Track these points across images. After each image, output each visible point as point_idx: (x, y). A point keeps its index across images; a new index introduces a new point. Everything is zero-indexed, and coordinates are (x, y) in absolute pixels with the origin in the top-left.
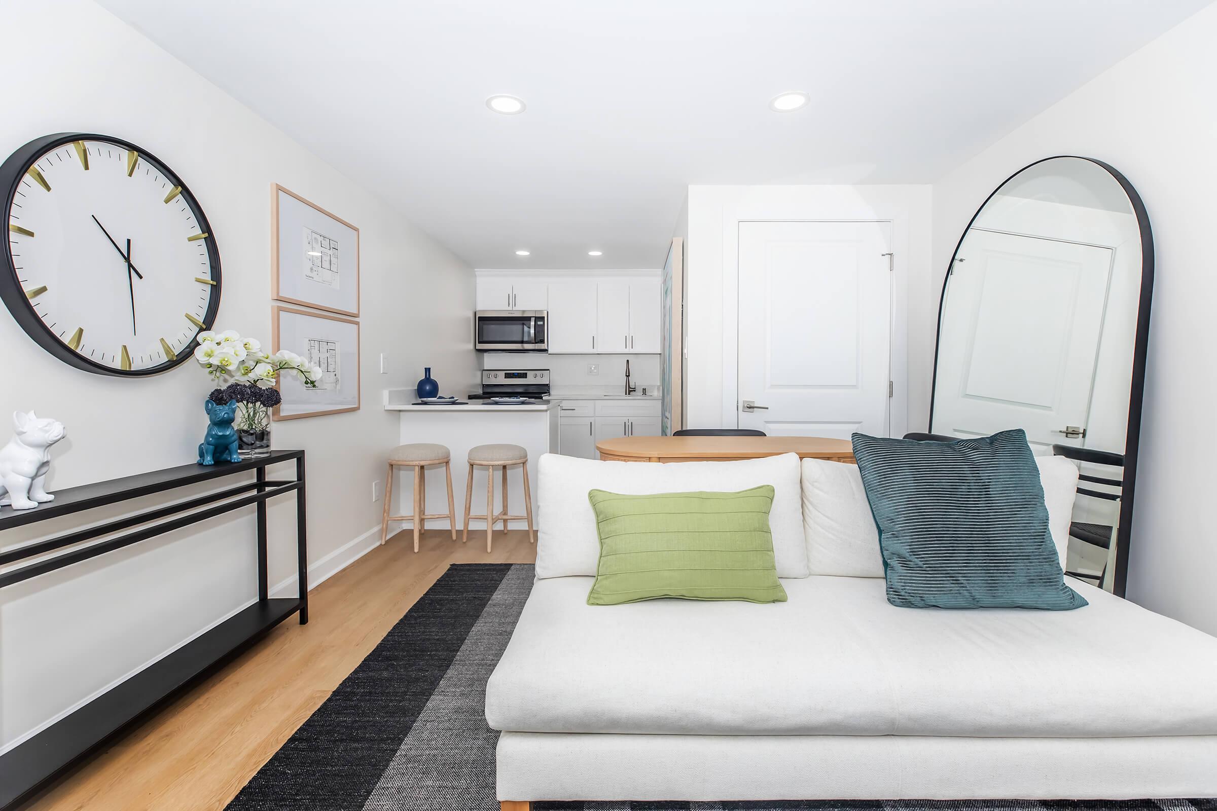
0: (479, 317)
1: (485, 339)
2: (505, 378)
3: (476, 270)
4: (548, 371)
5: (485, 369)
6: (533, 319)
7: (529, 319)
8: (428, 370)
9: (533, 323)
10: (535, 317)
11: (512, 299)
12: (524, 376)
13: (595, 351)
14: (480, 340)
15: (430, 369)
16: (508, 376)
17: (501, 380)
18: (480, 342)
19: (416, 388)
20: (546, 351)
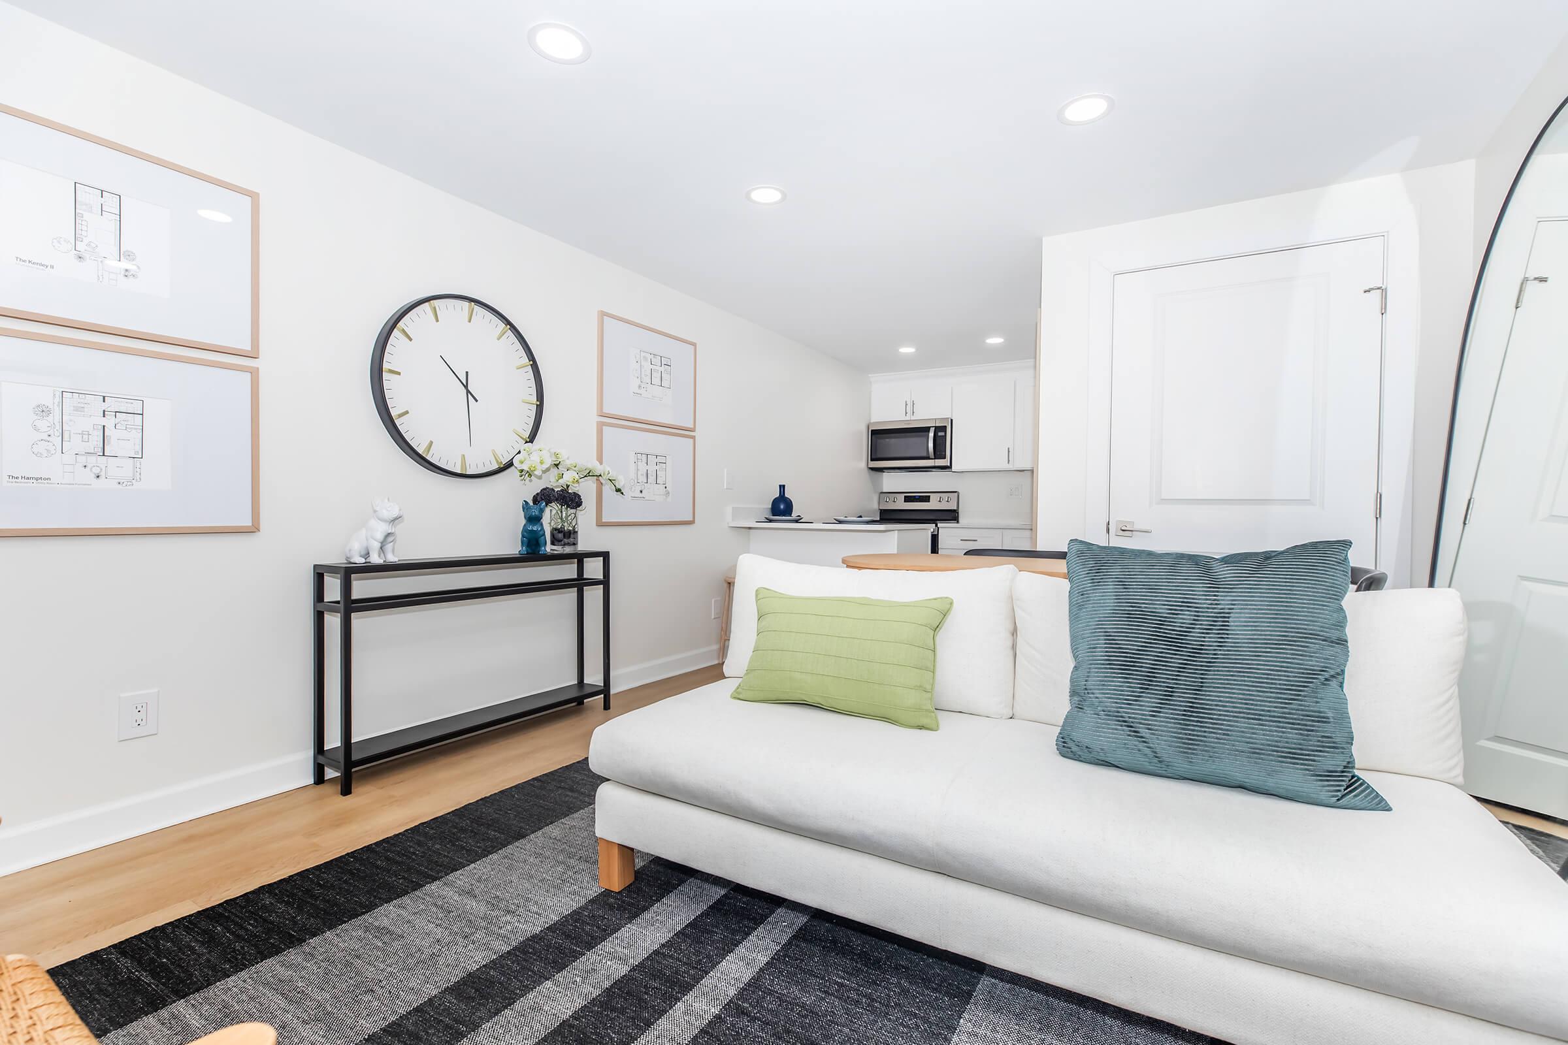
0: (872, 431)
1: (879, 456)
2: (905, 502)
3: (870, 375)
4: (956, 494)
5: (884, 491)
6: (932, 430)
7: (927, 429)
8: (782, 487)
9: (931, 435)
10: (935, 427)
11: (910, 406)
12: (926, 499)
13: (1010, 467)
14: (873, 457)
15: (784, 486)
16: (908, 499)
17: (901, 505)
18: (872, 460)
19: (770, 506)
20: (947, 468)
